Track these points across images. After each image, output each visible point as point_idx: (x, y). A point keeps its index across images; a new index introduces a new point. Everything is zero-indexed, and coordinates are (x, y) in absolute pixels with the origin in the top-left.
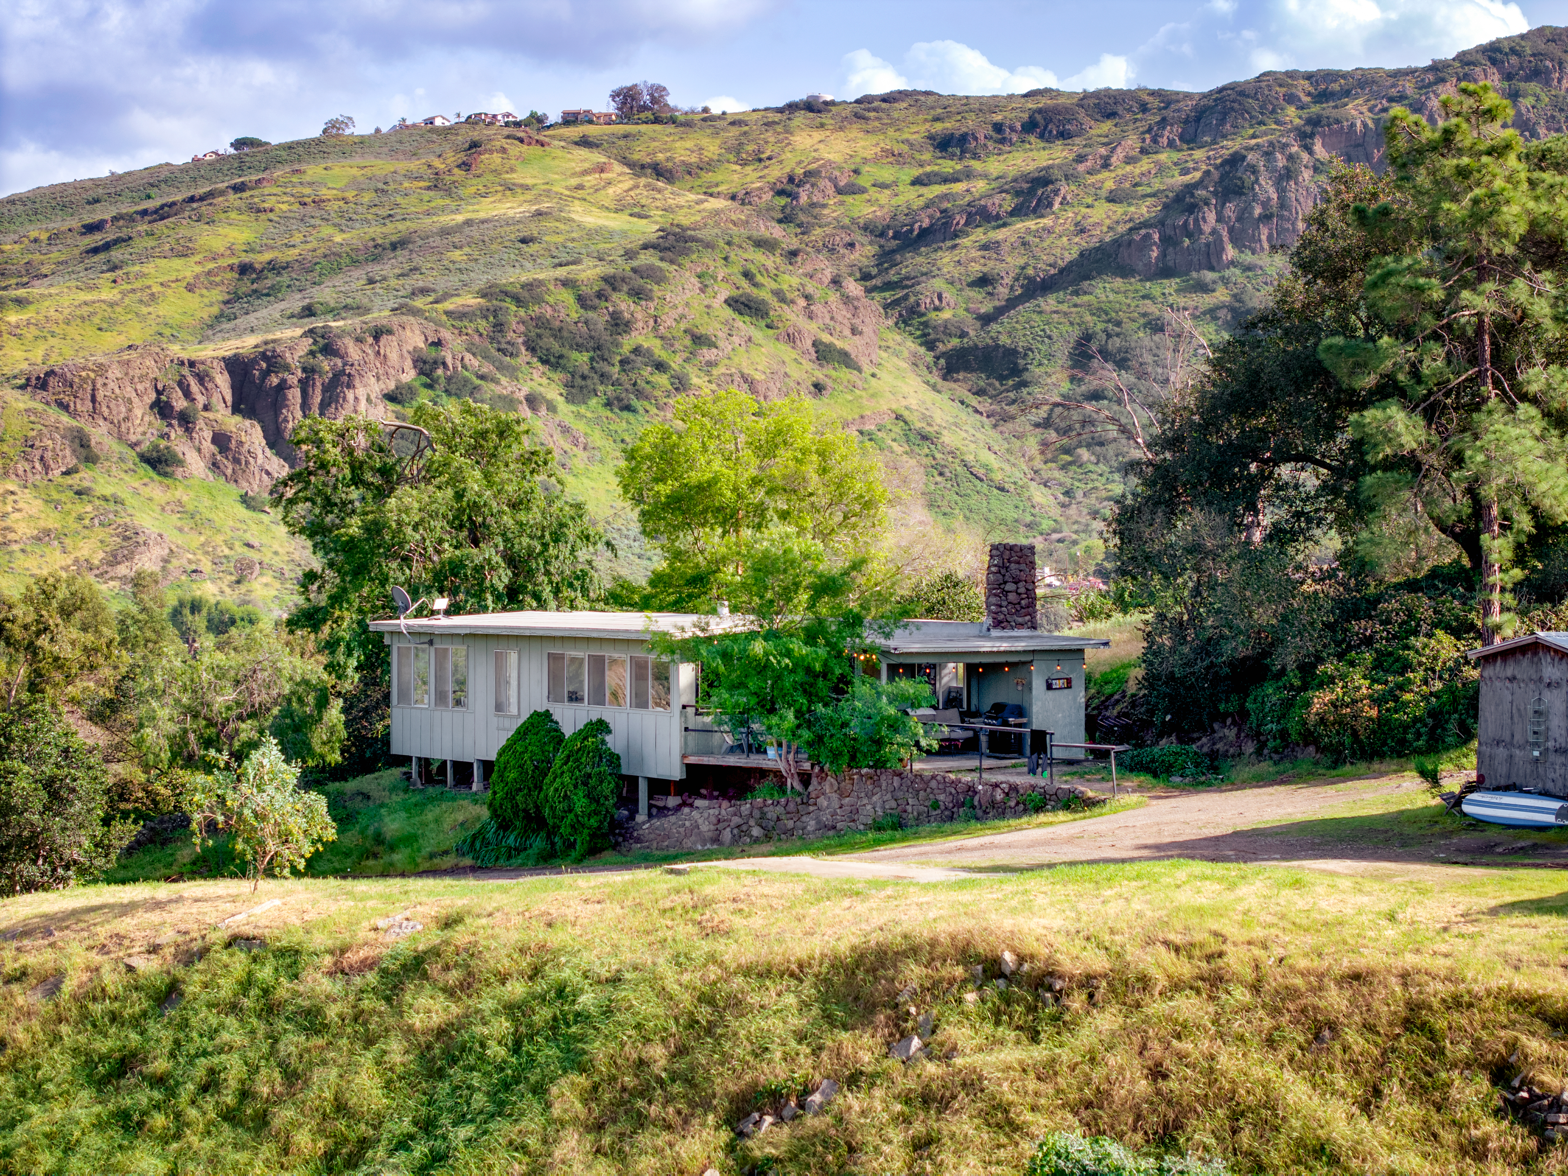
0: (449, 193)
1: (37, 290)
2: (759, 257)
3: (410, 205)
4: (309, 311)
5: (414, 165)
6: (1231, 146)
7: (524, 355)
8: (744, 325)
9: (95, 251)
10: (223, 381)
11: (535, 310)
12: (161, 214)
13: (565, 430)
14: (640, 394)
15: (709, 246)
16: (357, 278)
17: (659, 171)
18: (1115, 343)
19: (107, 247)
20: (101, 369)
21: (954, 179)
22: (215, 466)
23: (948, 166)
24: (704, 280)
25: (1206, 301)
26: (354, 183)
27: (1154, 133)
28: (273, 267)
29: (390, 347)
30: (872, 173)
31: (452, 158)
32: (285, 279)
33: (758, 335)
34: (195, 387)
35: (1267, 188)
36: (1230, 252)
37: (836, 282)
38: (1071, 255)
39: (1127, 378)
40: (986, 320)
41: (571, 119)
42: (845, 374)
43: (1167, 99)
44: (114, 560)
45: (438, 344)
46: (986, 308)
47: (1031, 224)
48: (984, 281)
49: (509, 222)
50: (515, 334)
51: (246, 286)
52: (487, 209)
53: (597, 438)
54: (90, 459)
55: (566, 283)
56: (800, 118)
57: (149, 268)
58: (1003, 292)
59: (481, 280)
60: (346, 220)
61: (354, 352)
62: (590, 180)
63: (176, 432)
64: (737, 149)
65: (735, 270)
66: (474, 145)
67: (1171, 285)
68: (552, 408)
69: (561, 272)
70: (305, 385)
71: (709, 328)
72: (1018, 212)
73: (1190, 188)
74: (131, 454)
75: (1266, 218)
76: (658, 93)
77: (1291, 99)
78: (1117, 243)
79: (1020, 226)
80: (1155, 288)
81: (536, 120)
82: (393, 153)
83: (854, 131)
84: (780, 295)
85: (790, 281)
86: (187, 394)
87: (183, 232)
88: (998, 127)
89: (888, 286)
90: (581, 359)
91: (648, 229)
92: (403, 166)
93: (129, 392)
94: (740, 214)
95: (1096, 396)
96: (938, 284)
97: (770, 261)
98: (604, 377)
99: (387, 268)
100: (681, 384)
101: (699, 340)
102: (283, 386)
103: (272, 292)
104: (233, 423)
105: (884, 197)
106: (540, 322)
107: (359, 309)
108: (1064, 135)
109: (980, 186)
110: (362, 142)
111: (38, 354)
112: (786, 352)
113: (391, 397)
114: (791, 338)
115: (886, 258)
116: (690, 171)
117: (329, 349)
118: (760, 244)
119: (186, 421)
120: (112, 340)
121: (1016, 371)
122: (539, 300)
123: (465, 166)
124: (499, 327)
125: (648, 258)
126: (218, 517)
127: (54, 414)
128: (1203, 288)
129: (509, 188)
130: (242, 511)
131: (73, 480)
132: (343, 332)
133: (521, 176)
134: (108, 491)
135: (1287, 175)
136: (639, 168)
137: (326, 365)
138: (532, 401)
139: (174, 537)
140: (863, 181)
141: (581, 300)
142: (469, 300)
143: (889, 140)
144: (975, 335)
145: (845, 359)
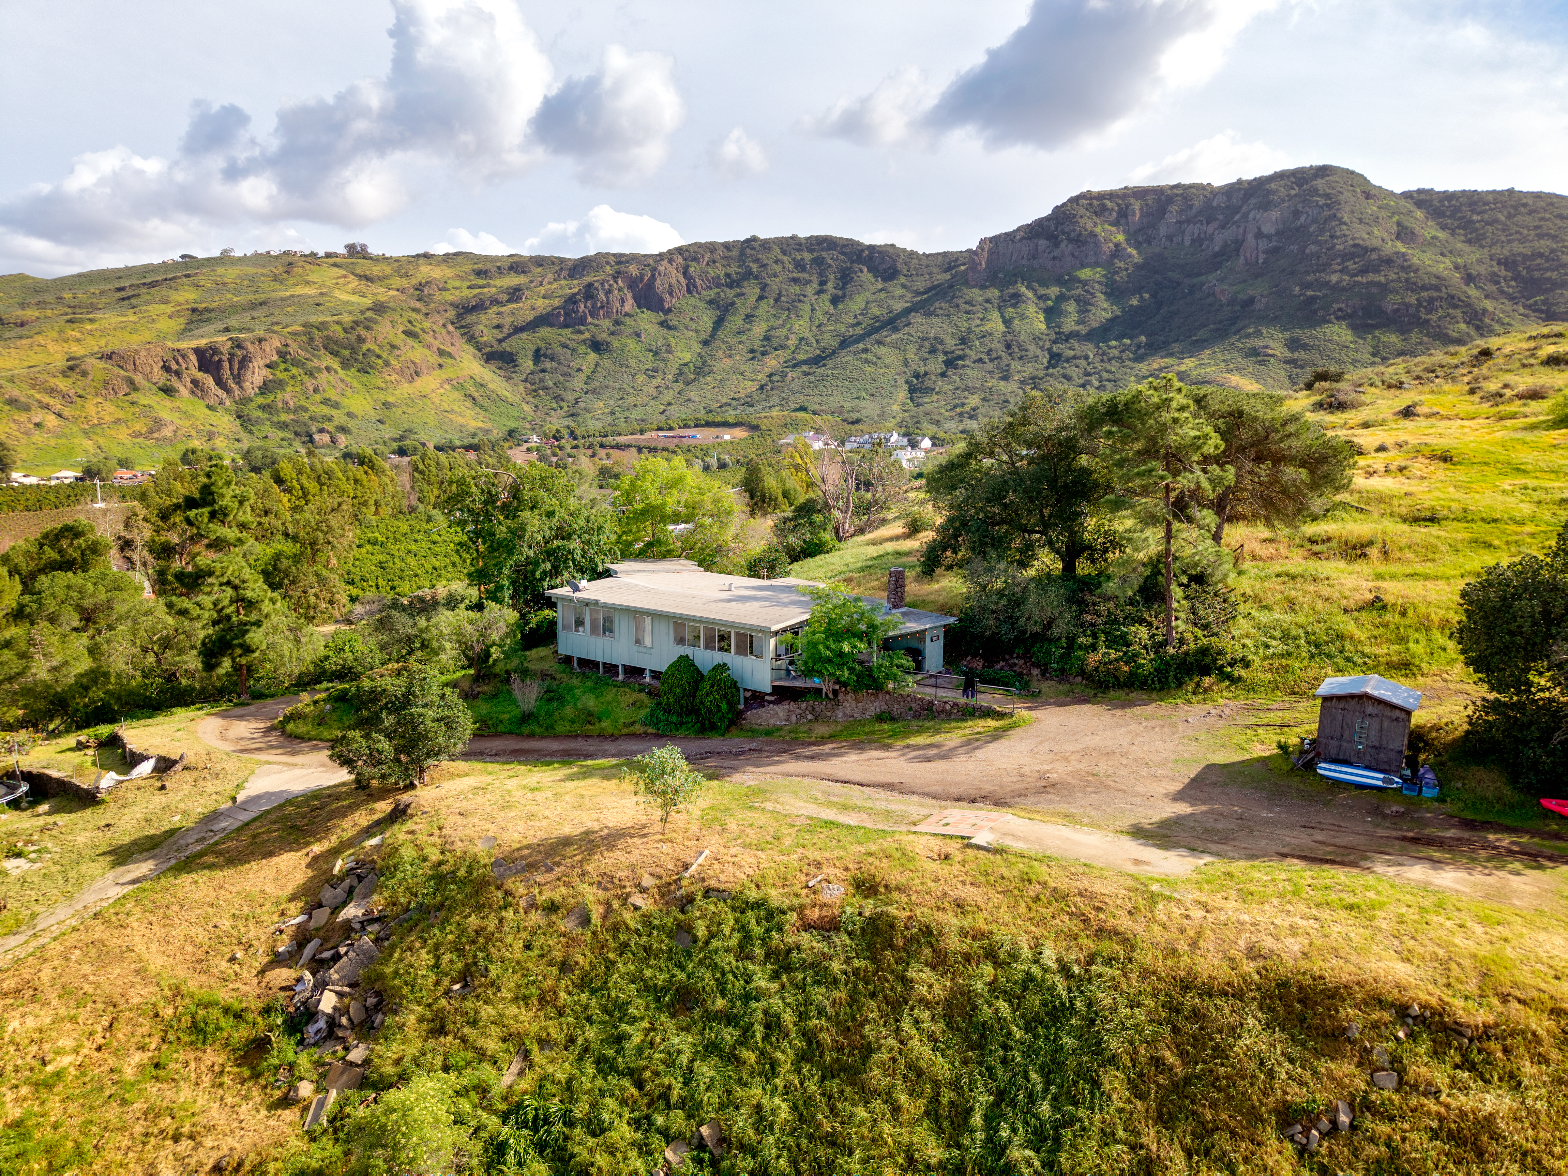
0: (281, 283)
1: (98, 315)
2: (414, 315)
3: (265, 287)
4: (227, 330)
5: (264, 271)
6: (587, 280)
7: (323, 351)
8: (410, 341)
9: (123, 299)
10: (193, 358)
11: (325, 333)
12: (153, 285)
13: (342, 381)
14: (371, 367)
15: (394, 310)
16: (246, 317)
17: (367, 278)
18: (549, 352)
19: (129, 298)
20: (137, 352)
21: (483, 287)
22: (193, 392)
23: (481, 282)
24: (393, 324)
25: (582, 337)
26: (238, 276)
27: (558, 273)
28: (206, 309)
29: (266, 346)
30: (451, 283)
31: (281, 269)
32: (213, 315)
33: (416, 345)
34: (181, 360)
35: (602, 296)
36: (589, 320)
37: (444, 326)
38: (531, 318)
39: (555, 365)
40: (500, 341)
41: (328, 255)
42: (450, 361)
43: (562, 260)
44: (151, 431)
45: (287, 345)
46: (500, 336)
47: (515, 305)
48: (498, 327)
49: (310, 297)
50: (318, 342)
51: (195, 317)
52: (299, 290)
53: (355, 384)
54: (136, 389)
55: (338, 323)
56: (422, 261)
57: (150, 308)
58: (506, 331)
59: (302, 320)
60: (237, 293)
61: (251, 348)
62: (341, 281)
63: (174, 379)
64: (398, 271)
65: (405, 320)
66: (290, 264)
67: (568, 331)
68: (336, 372)
69: (335, 318)
70: (230, 361)
71: (396, 342)
72: (509, 301)
73: (574, 295)
74: (154, 388)
75: (602, 307)
76: (364, 247)
77: (608, 263)
78: (548, 314)
79: (511, 306)
80: (563, 332)
81: (313, 255)
82: (254, 265)
83: (443, 267)
84: (423, 330)
85: (426, 325)
86: (178, 363)
87: (164, 293)
88: (499, 268)
89: (462, 327)
90: (346, 353)
91: (368, 302)
92: (260, 270)
93: (151, 361)
94: (403, 297)
95: (543, 371)
96: (481, 327)
97: (419, 317)
98: (356, 360)
99: (259, 313)
100: (387, 364)
101: (393, 347)
102: (220, 361)
103: (208, 320)
104: (200, 375)
105: (457, 292)
106: (328, 338)
107: (250, 330)
108: (524, 272)
109: (494, 290)
110: (240, 259)
111: (103, 342)
112: (427, 352)
113: (268, 366)
114: (428, 347)
115: (460, 316)
116: (380, 279)
117: (239, 346)
118: (414, 310)
119: (178, 374)
120: (135, 338)
121: (513, 361)
122: (327, 329)
123: (287, 272)
124: (311, 339)
125: (369, 314)
126: (197, 414)
127: (116, 370)
128: (580, 332)
129: (307, 282)
130: (207, 411)
131: (129, 398)
132: (245, 340)
133: (312, 277)
134: (146, 402)
135: (609, 292)
136: (360, 277)
137: (239, 353)
138: (328, 369)
139: (178, 421)
140: (448, 286)
141: (344, 330)
142: (297, 328)
143: (457, 271)
144: (497, 347)
145: (450, 355)
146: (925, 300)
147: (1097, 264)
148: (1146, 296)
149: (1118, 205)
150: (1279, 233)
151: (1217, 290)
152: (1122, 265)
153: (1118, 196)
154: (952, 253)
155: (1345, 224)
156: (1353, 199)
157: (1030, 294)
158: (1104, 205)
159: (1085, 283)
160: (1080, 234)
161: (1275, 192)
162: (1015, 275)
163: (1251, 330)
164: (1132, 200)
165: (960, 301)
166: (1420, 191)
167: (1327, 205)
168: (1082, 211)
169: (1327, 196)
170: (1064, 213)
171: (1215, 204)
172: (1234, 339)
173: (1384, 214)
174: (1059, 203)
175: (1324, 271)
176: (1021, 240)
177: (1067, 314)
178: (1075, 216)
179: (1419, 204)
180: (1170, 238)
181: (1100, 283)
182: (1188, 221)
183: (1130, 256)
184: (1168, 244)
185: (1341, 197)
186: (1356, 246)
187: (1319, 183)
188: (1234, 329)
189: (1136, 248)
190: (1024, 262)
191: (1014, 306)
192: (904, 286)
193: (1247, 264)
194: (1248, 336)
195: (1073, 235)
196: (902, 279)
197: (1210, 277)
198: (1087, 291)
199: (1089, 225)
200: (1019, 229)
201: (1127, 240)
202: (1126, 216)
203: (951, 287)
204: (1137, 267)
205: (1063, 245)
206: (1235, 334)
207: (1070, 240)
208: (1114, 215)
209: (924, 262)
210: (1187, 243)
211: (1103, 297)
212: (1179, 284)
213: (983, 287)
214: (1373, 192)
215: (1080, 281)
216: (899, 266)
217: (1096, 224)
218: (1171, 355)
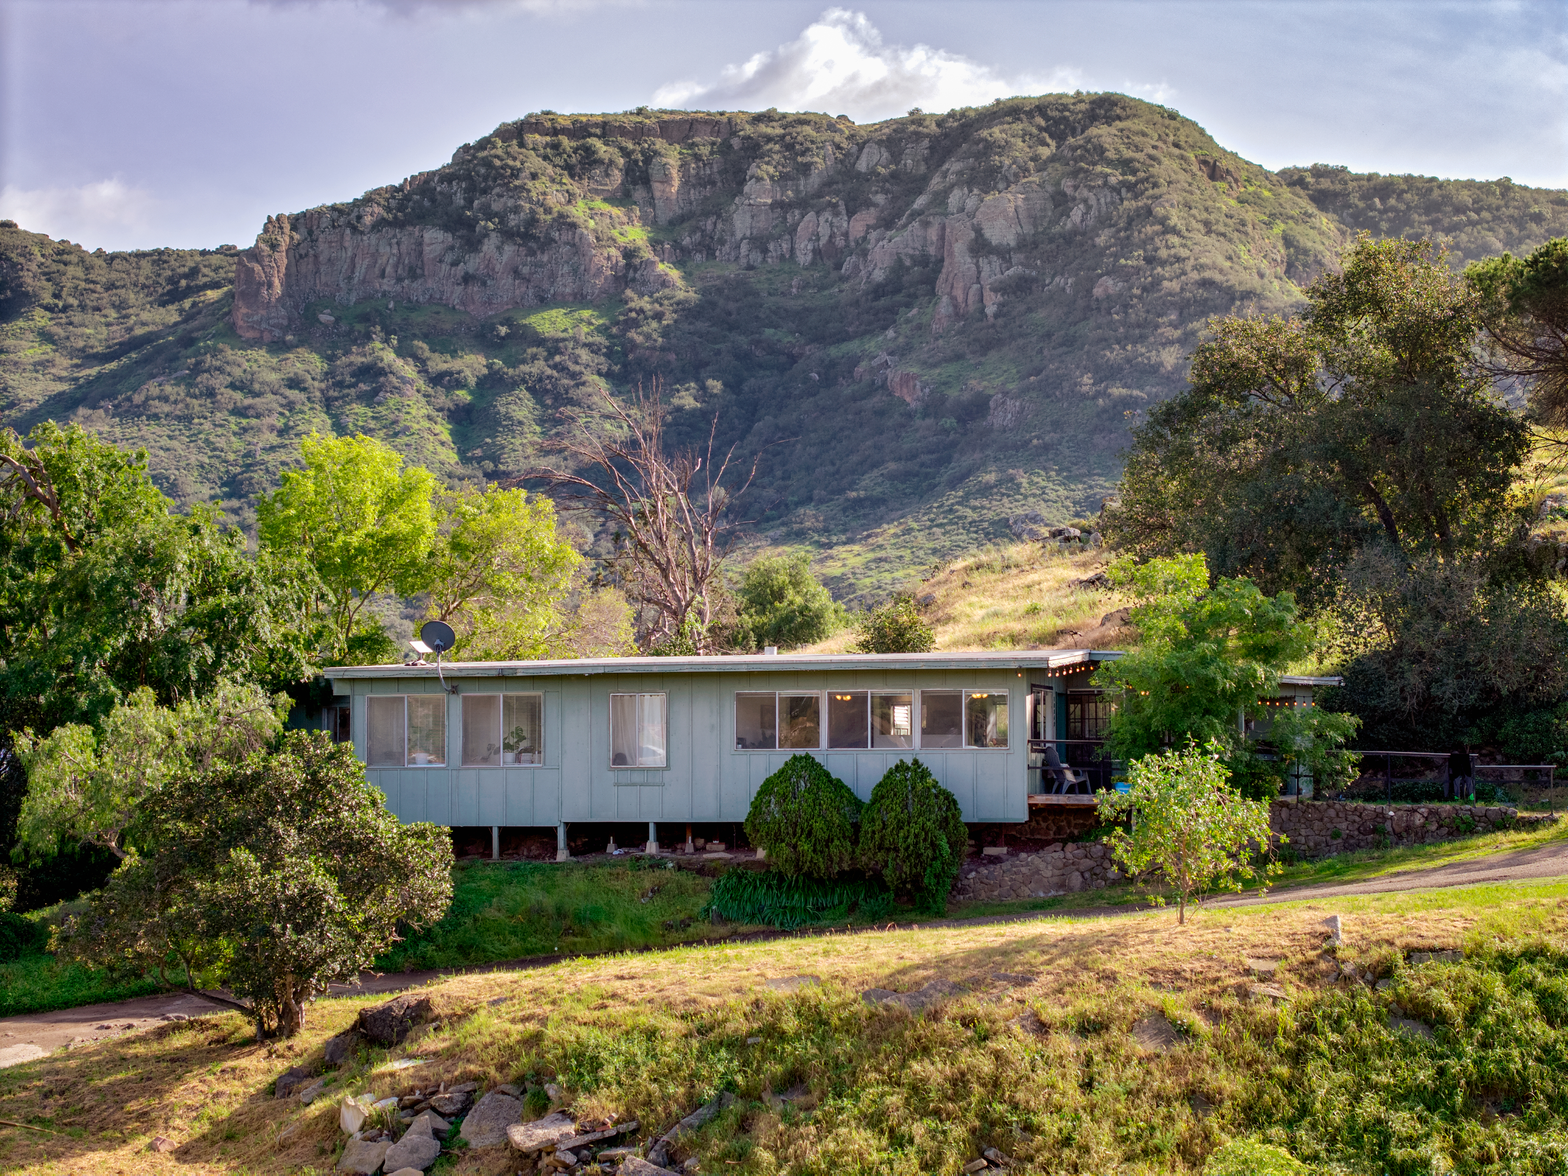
146: (113, 374)
147: (579, 300)
148: (715, 385)
149: (623, 150)
150: (1025, 245)
151: (893, 376)
152: (644, 303)
153: (622, 131)
154: (180, 255)
155: (1174, 231)
156: (1183, 177)
157: (409, 370)
158: (589, 151)
159: (553, 347)
160: (532, 221)
161: (1004, 148)
162: (365, 318)
163: (991, 478)
164: (660, 144)
165: (218, 382)
166: (1319, 172)
167: (1130, 187)
168: (534, 162)
169: (1126, 165)
170: (487, 163)
171: (862, 166)
172: (953, 496)
173: (1250, 214)
174: (472, 140)
175: (1142, 338)
176: (379, 225)
177: (514, 426)
178: (516, 173)
179: (1322, 199)
180: (760, 243)
181: (592, 348)
182: (803, 204)
183: (664, 283)
184: (756, 257)
185: (1155, 170)
186: (1206, 283)
187: (1102, 133)
188: (946, 474)
189: (679, 264)
190: (387, 285)
191: (370, 399)
192: (46, 337)
193: (958, 315)
194: (985, 491)
195: (513, 221)
196: (41, 319)
197: (871, 345)
198: (560, 368)
199: (555, 199)
200: (368, 199)
201: (654, 243)
202: (646, 181)
203: (188, 341)
204: (686, 311)
205: (489, 246)
206: (953, 484)
207: (508, 235)
208: (617, 177)
209: (102, 275)
210: (804, 257)
211: (602, 383)
212: (793, 359)
213: (278, 347)
214: (1223, 164)
215: (539, 341)
216: (30, 281)
217: (571, 198)
218: (799, 536)
